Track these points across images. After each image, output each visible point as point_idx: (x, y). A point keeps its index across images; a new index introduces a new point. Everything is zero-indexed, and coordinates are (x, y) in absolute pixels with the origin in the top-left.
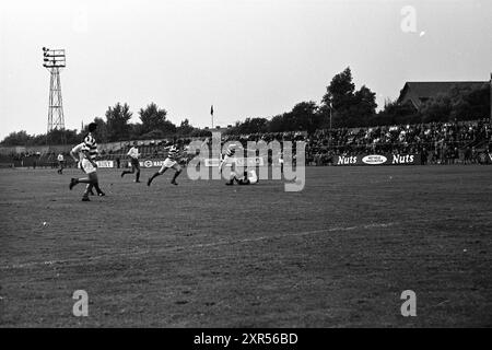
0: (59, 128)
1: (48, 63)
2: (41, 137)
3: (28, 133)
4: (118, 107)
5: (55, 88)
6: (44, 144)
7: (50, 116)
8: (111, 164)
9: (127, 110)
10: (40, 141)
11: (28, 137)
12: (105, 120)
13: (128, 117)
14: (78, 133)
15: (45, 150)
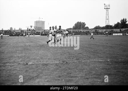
0: (108, 25)
1: (105, 8)
2: (104, 27)
3: (100, 26)
4: (124, 19)
5: (107, 14)
6: (104, 29)
7: (106, 22)
8: (122, 34)
9: (126, 20)
10: (103, 28)
11: (100, 27)
12: (120, 22)
13: (126, 22)
14: (113, 26)
15: (105, 30)
